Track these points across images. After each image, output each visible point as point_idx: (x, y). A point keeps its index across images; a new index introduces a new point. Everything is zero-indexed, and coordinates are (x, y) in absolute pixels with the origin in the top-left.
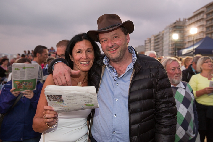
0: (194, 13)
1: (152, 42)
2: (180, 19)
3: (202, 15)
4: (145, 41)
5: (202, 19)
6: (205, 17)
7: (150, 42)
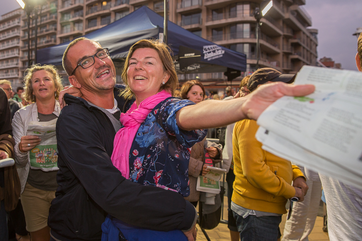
3: (17, 21)
5: (17, 27)
6: (22, 24)
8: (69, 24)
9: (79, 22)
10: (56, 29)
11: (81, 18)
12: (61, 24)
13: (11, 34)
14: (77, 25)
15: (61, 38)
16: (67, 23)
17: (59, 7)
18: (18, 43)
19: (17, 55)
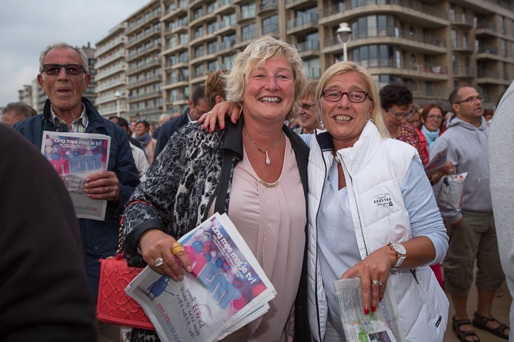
0: (110, 31)
1: (35, 93)
2: (89, 44)
3: (122, 36)
4: (21, 92)
5: (121, 45)
6: (126, 40)
7: (30, 95)
8: (174, 36)
9: (183, 32)
10: (160, 45)
11: (185, 27)
12: (166, 37)
13: (117, 55)
14: (182, 36)
15: (167, 56)
16: (172, 35)
17: (162, 15)
18: (124, 67)
19: (124, 82)
